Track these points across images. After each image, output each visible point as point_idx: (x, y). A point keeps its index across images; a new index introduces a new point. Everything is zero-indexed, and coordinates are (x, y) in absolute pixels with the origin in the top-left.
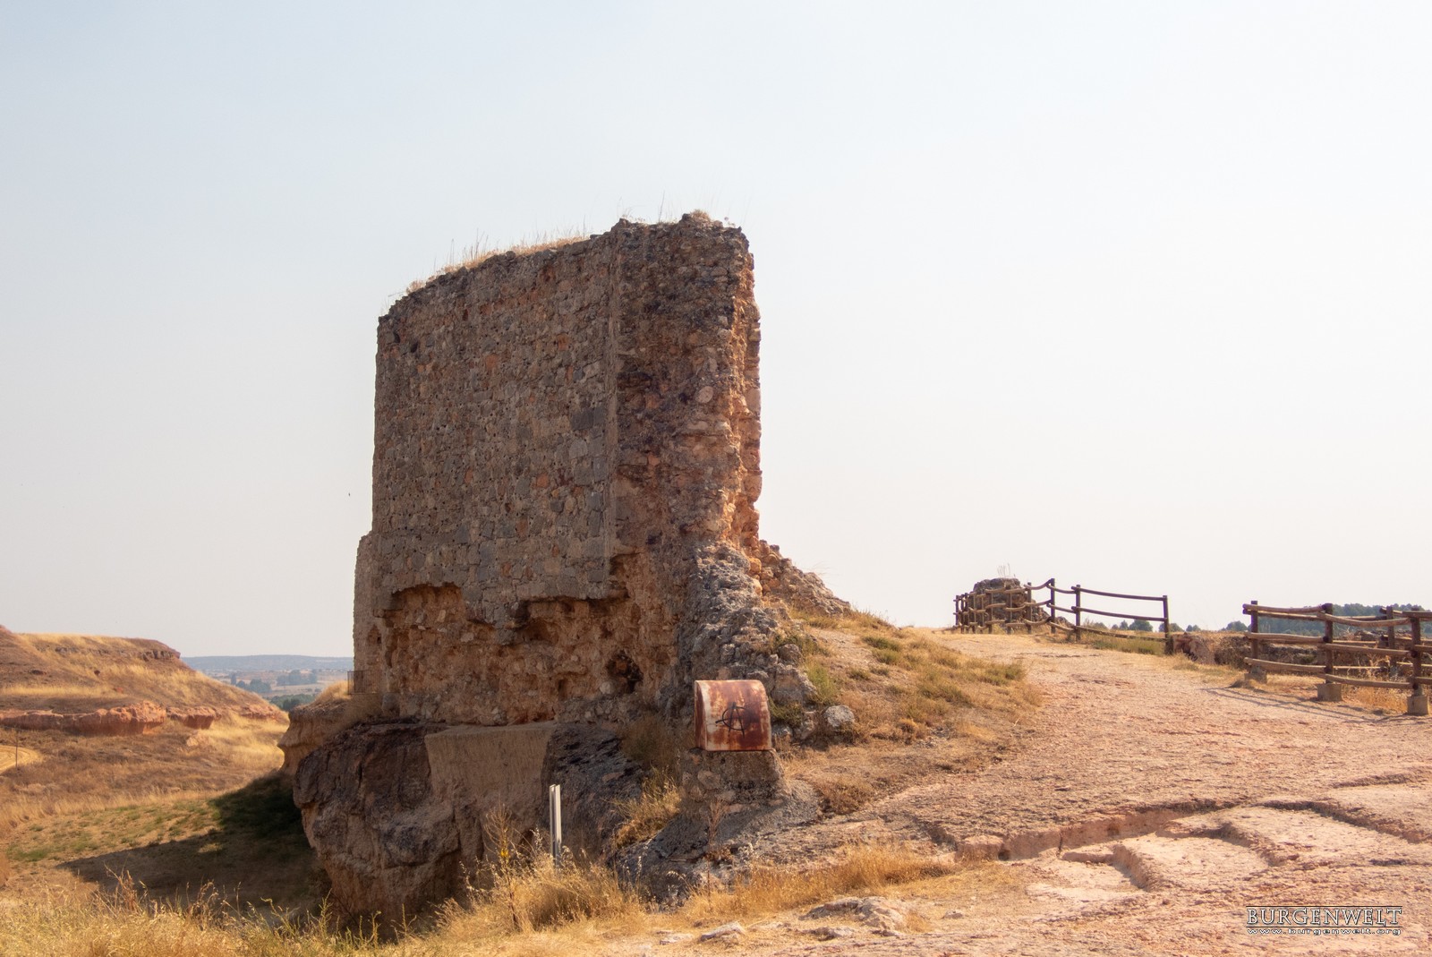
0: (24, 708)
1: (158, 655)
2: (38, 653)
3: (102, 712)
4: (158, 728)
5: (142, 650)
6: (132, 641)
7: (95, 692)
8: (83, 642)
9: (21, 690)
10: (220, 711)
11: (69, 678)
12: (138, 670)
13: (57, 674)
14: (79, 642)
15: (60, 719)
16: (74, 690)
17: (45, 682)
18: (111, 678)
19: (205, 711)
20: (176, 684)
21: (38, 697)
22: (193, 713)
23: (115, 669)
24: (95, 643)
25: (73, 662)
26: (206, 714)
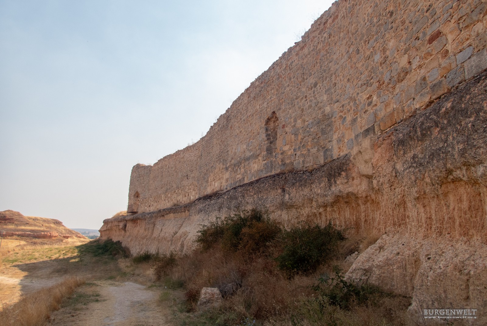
0: (23, 231)
1: (58, 223)
2: (28, 220)
3: (43, 233)
4: (56, 238)
5: (54, 221)
6: (52, 219)
7: (42, 229)
8: (40, 219)
9: (23, 227)
10: (71, 235)
11: (35, 225)
12: (52, 225)
13: (32, 224)
14: (39, 218)
15: (32, 234)
16: (36, 228)
17: (29, 226)
18: (46, 227)
19: (67, 235)
20: (61, 229)
21: (27, 229)
22: (65, 235)
23: (47, 225)
24: (43, 219)
25: (37, 223)
26: (68, 236)
